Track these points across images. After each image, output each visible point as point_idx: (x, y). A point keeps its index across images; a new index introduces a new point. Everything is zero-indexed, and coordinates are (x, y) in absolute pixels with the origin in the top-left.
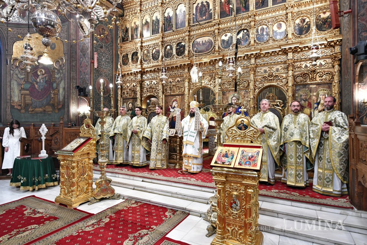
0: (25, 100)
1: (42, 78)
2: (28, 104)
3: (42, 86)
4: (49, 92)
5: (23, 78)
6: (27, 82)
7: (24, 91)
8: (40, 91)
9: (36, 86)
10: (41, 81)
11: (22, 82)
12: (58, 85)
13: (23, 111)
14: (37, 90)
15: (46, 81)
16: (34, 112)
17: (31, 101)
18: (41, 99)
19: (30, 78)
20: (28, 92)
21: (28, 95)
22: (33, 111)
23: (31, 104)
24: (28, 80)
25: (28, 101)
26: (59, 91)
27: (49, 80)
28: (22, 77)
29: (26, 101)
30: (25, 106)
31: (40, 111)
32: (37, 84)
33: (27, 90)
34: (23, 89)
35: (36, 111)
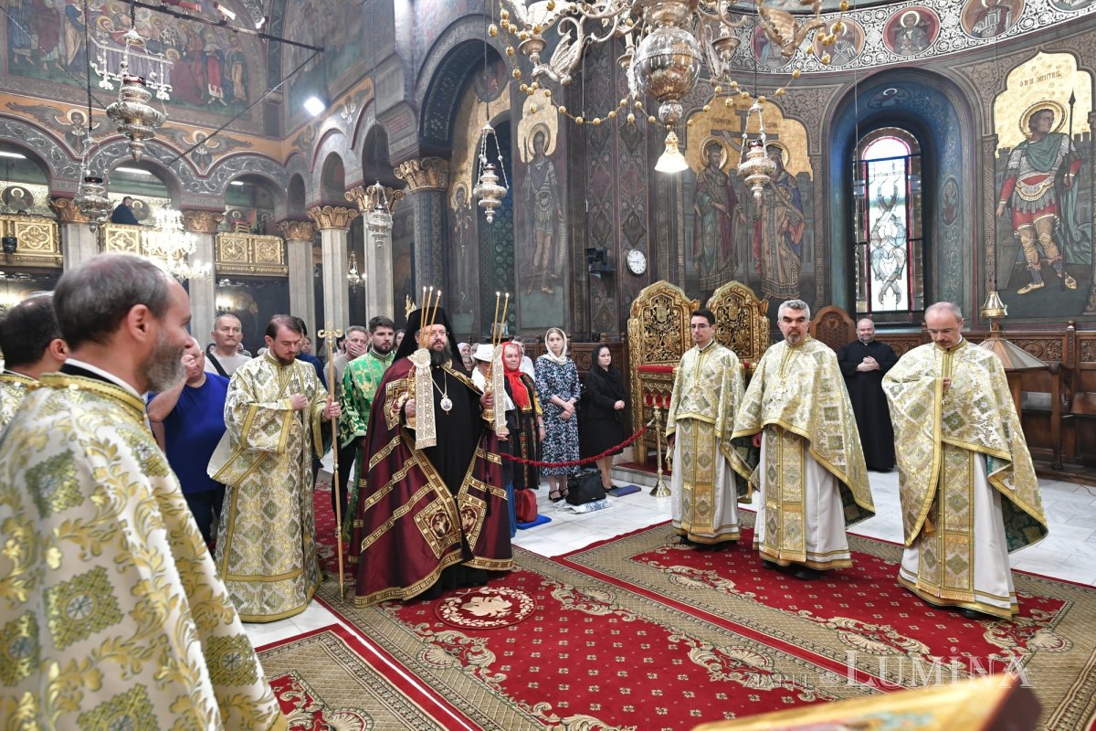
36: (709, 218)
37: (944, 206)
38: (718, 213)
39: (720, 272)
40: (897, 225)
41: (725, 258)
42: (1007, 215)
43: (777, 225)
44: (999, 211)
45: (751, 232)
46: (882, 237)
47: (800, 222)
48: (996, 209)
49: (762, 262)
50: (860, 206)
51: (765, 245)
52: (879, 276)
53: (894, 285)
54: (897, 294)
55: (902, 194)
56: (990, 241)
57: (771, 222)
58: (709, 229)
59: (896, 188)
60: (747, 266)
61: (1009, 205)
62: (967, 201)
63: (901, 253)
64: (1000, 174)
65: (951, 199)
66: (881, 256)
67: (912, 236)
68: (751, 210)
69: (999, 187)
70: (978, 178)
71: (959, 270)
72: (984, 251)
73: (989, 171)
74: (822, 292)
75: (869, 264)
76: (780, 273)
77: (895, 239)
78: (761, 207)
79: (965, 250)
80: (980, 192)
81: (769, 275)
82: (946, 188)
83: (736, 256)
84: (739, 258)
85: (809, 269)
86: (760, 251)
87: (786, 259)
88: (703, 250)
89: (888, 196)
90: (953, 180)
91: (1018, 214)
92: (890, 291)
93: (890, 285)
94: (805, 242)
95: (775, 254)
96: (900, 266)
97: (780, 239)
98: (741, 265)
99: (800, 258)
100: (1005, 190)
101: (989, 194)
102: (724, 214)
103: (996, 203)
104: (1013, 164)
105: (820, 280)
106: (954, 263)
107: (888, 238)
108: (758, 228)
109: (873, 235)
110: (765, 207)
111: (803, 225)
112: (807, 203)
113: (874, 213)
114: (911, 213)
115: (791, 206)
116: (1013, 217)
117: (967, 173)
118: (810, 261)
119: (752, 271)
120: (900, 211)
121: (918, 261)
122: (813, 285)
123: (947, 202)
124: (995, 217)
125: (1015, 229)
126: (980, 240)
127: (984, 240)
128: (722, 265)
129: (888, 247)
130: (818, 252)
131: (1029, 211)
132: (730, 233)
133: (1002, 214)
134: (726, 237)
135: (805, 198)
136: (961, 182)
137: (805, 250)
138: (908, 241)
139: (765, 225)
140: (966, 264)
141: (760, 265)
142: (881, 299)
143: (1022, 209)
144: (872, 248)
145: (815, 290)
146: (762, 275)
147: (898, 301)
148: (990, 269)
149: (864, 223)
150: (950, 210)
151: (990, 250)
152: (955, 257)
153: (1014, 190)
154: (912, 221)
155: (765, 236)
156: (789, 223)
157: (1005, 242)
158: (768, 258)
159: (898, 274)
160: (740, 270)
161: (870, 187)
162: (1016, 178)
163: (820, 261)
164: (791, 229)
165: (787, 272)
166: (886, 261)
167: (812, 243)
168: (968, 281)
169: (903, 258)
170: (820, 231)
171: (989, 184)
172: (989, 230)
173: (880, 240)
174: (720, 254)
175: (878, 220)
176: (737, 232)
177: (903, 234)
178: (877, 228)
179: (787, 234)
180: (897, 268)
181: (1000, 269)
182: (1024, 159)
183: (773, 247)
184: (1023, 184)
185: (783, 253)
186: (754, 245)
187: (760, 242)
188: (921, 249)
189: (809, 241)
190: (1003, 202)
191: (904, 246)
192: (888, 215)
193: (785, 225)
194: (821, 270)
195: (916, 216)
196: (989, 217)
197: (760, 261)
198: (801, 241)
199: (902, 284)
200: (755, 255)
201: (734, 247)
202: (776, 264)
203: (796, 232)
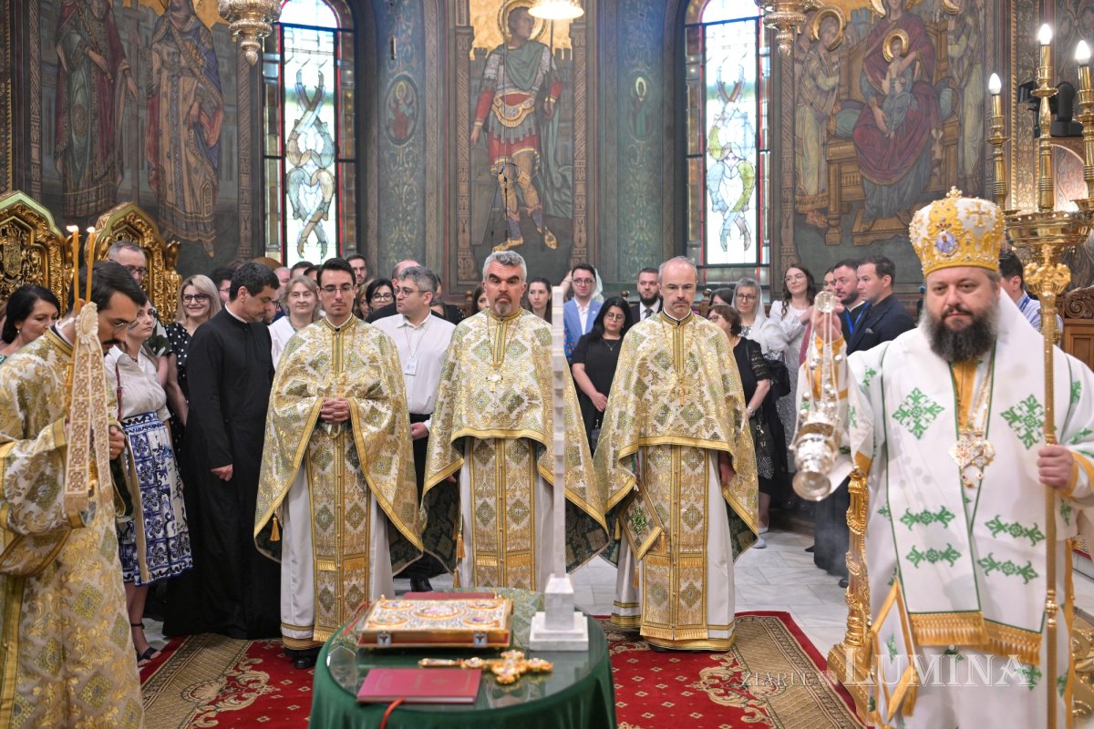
0: (841, 186)
1: (901, 74)
2: (849, 204)
3: (901, 110)
4: (925, 137)
5: (833, 89)
6: (846, 102)
7: (837, 145)
8: (892, 134)
9: (879, 113)
10: (898, 88)
11: (830, 105)
12: (958, 94)
13: (833, 236)
14: (883, 133)
15: (915, 84)
16: (871, 238)
17: (859, 190)
18: (896, 172)
19: (856, 81)
20: (849, 148)
21: (850, 160)
22: (867, 232)
23: (862, 203)
24: (849, 93)
25: (849, 190)
26: (961, 125)
27: (927, 80)
28: (832, 81)
29: (845, 191)
30: (841, 213)
31: (891, 231)
32: (880, 107)
33: (848, 139)
34: (835, 136)
35: (876, 233)
36: (80, 77)
37: (391, 115)
38: (93, 69)
39: (95, 182)
40: (324, 134)
41: (105, 157)
42: (483, 141)
43: (183, 108)
44: (475, 135)
45: (144, 114)
46: (302, 150)
47: (217, 109)
48: (470, 131)
49: (160, 171)
50: (271, 95)
51: (165, 142)
52: (298, 214)
53: (317, 228)
54: (323, 242)
55: (329, 88)
56: (463, 176)
57: (175, 101)
58: (79, 98)
59: (321, 77)
60: (136, 178)
61: (485, 128)
62: (433, 113)
63: (327, 178)
64: (475, 83)
65: (403, 108)
66: (301, 181)
67: (342, 155)
68: (143, 74)
69: (474, 102)
70: (449, 83)
71: (418, 212)
72: (457, 188)
73: (463, 78)
74: (249, 234)
75: (284, 192)
76: (187, 194)
77: (319, 156)
78: (159, 72)
79: (430, 185)
80: (452, 105)
81: (171, 198)
82: (396, 88)
83: (120, 157)
84: (125, 159)
85: (229, 192)
86: (156, 151)
87: (196, 171)
88: (70, 138)
89: (311, 86)
90: (409, 80)
91: (496, 143)
92: (313, 238)
93: (313, 229)
94: (224, 143)
95: (178, 160)
96: (327, 200)
97: (185, 134)
98: (128, 174)
99: (217, 170)
100: (481, 107)
101: (463, 108)
102: (104, 74)
103: (471, 124)
104: (490, 72)
105: (245, 213)
106: (409, 202)
107: (311, 153)
108: (154, 109)
109: (290, 146)
110: (165, 73)
111: (221, 116)
112: (228, 78)
113: (293, 111)
114: (342, 119)
115: (204, 79)
116: (489, 146)
117: (433, 73)
118: (231, 178)
119: (146, 189)
120: (327, 112)
121: (349, 193)
122: (236, 220)
123: (396, 110)
124: (470, 141)
125: (491, 162)
126: (452, 173)
127: (457, 173)
128: (100, 171)
129: (310, 167)
130: (242, 165)
131: (508, 140)
132: (112, 111)
133: (478, 140)
134: (106, 115)
135: (224, 68)
136: (423, 86)
137: (224, 159)
138: (337, 161)
139: (164, 105)
140: (431, 204)
141: (157, 178)
142: (300, 250)
143: (500, 136)
144: (289, 167)
145: (239, 230)
146: (160, 196)
147: (324, 252)
148: (463, 214)
149: (278, 124)
150: (401, 122)
151: (463, 188)
152: (411, 192)
153: (490, 109)
154: (342, 132)
155: (165, 126)
156: (200, 108)
157: (479, 179)
158: (169, 167)
159: (322, 212)
160: (125, 184)
161: (287, 67)
162: (493, 93)
163: (245, 180)
164: (204, 120)
165: (198, 193)
166: (307, 188)
167: (235, 150)
168: (433, 229)
169: (331, 188)
170: (246, 131)
171: (463, 95)
172: (463, 162)
173: (299, 155)
174: (97, 149)
175: (297, 123)
176: (123, 112)
177: (331, 150)
178: (295, 135)
179: (197, 126)
180: (323, 202)
181: (475, 215)
182: (502, 68)
183: (177, 147)
184: (500, 102)
185: (192, 159)
186: (148, 140)
187: (157, 135)
188: (353, 176)
189: (231, 143)
190: (479, 124)
191: (332, 169)
192: (311, 117)
193: (194, 111)
194: (247, 196)
195: (347, 124)
196: (463, 142)
197: (157, 170)
198: (219, 142)
199: (329, 227)
200: (150, 159)
201: (117, 138)
202: (181, 179)
203: (212, 127)
